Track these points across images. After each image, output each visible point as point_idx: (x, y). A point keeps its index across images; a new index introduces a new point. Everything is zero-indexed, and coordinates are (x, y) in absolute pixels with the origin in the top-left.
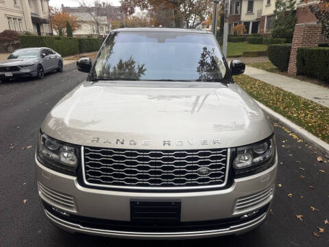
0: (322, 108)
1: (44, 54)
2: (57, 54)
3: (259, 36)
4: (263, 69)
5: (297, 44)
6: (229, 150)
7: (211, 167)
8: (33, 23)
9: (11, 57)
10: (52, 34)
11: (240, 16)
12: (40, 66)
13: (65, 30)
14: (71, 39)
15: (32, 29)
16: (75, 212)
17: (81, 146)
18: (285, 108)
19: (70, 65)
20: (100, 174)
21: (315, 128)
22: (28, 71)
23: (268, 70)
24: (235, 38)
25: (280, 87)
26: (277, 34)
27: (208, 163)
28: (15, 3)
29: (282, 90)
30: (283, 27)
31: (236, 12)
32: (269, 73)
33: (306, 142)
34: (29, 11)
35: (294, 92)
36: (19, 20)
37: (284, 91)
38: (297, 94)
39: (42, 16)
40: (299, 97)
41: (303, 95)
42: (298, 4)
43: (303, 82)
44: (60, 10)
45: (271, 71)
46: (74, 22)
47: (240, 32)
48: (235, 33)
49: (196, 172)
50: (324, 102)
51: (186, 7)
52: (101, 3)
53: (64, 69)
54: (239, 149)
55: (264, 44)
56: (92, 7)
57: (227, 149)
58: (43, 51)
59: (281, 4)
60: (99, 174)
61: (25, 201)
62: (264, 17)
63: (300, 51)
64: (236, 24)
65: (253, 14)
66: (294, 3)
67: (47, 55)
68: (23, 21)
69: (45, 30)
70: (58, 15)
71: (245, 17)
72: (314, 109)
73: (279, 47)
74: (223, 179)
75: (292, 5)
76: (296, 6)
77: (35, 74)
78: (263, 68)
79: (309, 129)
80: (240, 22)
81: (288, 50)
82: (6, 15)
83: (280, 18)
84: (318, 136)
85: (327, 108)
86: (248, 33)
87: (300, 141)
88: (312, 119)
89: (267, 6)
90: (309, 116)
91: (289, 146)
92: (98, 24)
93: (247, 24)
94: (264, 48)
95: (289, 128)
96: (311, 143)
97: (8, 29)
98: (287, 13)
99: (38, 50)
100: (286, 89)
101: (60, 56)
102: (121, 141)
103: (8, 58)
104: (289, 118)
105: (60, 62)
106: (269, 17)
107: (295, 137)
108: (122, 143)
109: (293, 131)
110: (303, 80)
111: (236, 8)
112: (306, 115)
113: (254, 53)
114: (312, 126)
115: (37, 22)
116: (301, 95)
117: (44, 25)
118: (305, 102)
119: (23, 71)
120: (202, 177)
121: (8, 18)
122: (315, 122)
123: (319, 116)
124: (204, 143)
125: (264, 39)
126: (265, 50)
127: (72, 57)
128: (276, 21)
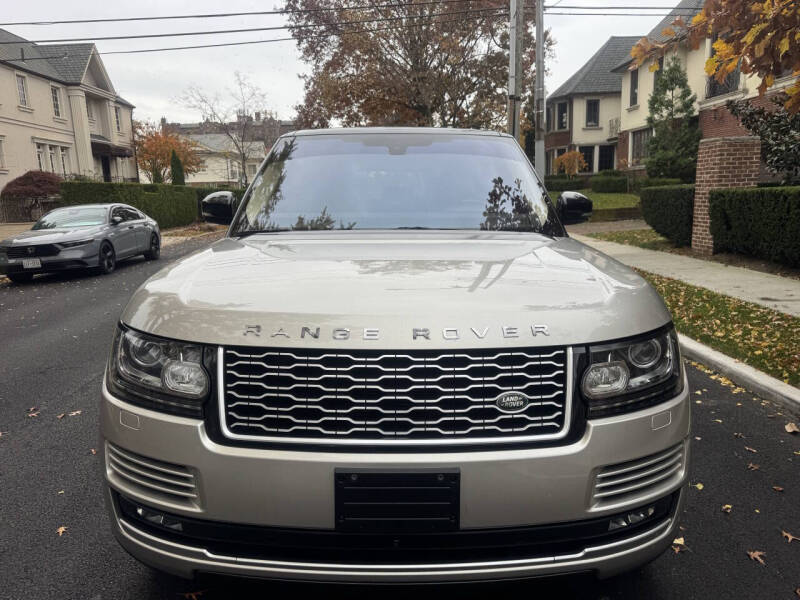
0: (782, 317)
1: (118, 218)
2: (148, 219)
3: (617, 174)
4: (631, 244)
5: (706, 182)
6: (570, 351)
7: (529, 391)
8: (95, 155)
9: (39, 226)
10: (137, 179)
11: (569, 134)
12: (107, 245)
13: (167, 171)
14: (181, 189)
15: (90, 169)
16: (197, 510)
17: (216, 346)
18: (694, 319)
19: (175, 246)
20: (261, 412)
21: (771, 359)
22: (78, 254)
23: (644, 246)
24: (562, 181)
25: (676, 278)
26: (657, 170)
27: (521, 381)
28: (57, 113)
29: (683, 285)
30: (671, 153)
31: (561, 125)
32: (647, 252)
33: (754, 391)
34: (86, 131)
35: (711, 287)
36: (63, 149)
37: (688, 286)
38: (720, 291)
39: (116, 140)
40: (724, 297)
41: (734, 294)
42: (700, 103)
43: (730, 267)
44: (158, 129)
45: (654, 246)
46: (189, 154)
47: (572, 168)
48: (561, 171)
49: (493, 403)
50: (785, 307)
51: (446, 119)
52: (252, 113)
53: (162, 253)
54: (593, 350)
55: (631, 192)
56: (231, 123)
57: (564, 348)
58: (116, 212)
59: (662, 104)
60: (259, 412)
61: (62, 530)
62: (624, 135)
63: (715, 197)
64: (561, 152)
65: (601, 129)
66: (693, 100)
67: (124, 220)
68: (72, 152)
69: (122, 171)
70: (153, 138)
71: (581, 136)
72: (764, 320)
73: (666, 191)
74: (560, 420)
75: (687, 106)
76: (696, 106)
77: (94, 262)
78: (634, 242)
79: (757, 363)
80: (572, 147)
81: (688, 199)
82: (33, 138)
83: (662, 134)
84: (780, 377)
85: (794, 319)
86: (591, 168)
87: (738, 390)
88: (762, 340)
89: (629, 110)
90: (755, 333)
91: (712, 402)
92: (244, 158)
93: (587, 150)
94: (630, 201)
95: (709, 364)
96: (766, 394)
97: (35, 168)
98: (677, 123)
99: (103, 209)
100: (691, 283)
101: (154, 223)
102: (313, 331)
103: (33, 229)
104: (706, 340)
105: (155, 239)
106: (637, 133)
107: (724, 382)
108: (316, 337)
109: (718, 369)
110: (730, 262)
111: (561, 118)
112: (747, 332)
113: (610, 211)
114: (764, 356)
115: (104, 154)
116: (729, 293)
117: (119, 160)
118: (741, 306)
119: (67, 255)
120: (509, 415)
121: (39, 146)
122: (770, 347)
123: (778, 334)
124: (511, 332)
125: (630, 180)
126: (633, 205)
127: (181, 230)
128: (653, 141)
